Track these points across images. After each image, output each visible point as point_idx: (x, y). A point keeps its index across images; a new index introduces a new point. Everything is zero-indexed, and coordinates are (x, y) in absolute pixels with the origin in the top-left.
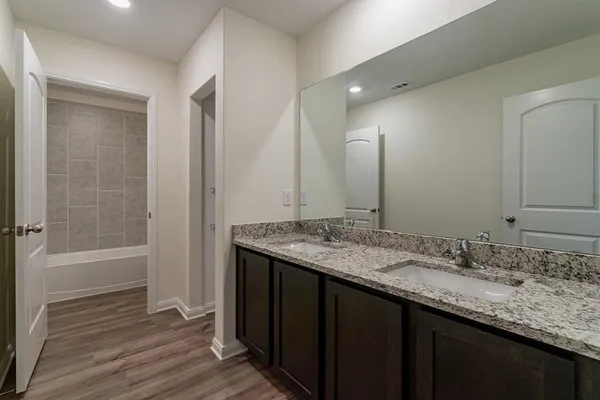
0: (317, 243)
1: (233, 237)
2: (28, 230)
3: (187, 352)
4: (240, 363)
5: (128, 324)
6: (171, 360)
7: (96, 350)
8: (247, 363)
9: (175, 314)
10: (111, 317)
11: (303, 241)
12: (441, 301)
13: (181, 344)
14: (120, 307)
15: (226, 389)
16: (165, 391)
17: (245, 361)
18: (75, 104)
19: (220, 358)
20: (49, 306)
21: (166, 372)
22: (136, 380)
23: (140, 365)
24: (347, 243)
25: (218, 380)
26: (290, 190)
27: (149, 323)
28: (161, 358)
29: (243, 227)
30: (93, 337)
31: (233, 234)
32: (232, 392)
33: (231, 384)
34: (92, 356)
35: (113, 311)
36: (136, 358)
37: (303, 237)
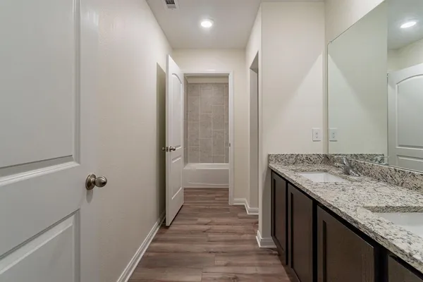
0: (335, 175)
1: (269, 162)
2: (170, 149)
3: (242, 234)
4: (271, 254)
5: (218, 207)
6: (232, 236)
7: (200, 217)
8: (276, 257)
9: (243, 208)
10: (212, 201)
11: (325, 171)
12: (411, 255)
13: (240, 228)
14: (216, 197)
15: (257, 268)
16: (223, 252)
17: (275, 254)
18: (202, 84)
19: (260, 246)
20: (185, 189)
21: (226, 241)
22: (212, 240)
23: (215, 232)
24: (366, 178)
25: (253, 259)
26: (320, 128)
27: (228, 210)
28: (227, 232)
29: (276, 156)
30: (200, 210)
31: (269, 161)
32: (260, 271)
33: (261, 265)
34: (197, 220)
35: (213, 199)
36: (216, 227)
37: (327, 168)
